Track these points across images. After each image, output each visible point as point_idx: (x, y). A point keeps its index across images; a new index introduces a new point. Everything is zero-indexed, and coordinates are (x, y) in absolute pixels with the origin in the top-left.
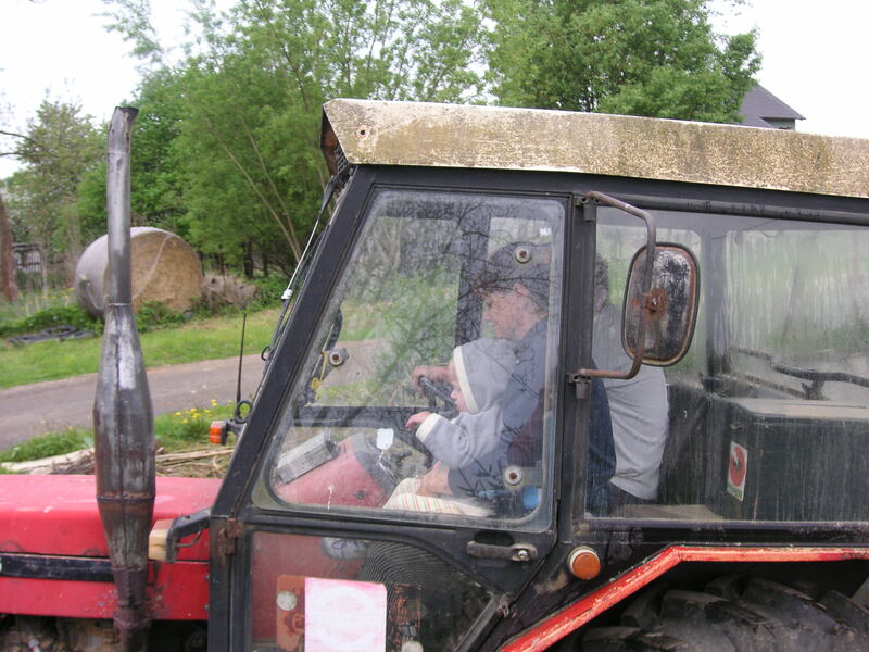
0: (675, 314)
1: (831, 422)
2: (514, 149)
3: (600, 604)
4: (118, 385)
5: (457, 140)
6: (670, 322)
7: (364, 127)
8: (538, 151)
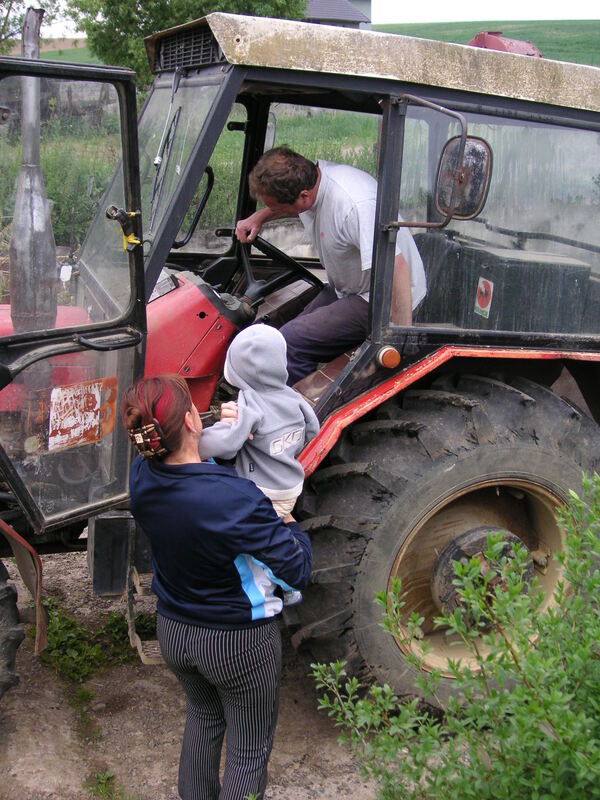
0: (475, 185)
1: (551, 265)
2: (349, 60)
3: (399, 385)
4: (32, 229)
5: (309, 51)
6: (472, 190)
7: (239, 36)
8: (367, 62)
